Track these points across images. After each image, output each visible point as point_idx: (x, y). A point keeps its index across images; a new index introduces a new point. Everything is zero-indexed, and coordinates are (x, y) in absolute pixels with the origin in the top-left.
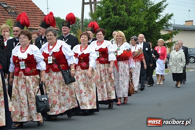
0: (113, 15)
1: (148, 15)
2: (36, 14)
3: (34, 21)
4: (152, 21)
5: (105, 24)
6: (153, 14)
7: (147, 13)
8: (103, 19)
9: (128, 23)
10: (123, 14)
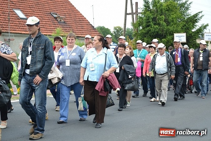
0: (153, 24)
1: (185, 25)
2: (83, 24)
3: (81, 30)
4: (189, 30)
5: (145, 33)
6: (190, 24)
7: (184, 23)
8: (143, 28)
9: (166, 32)
10: (163, 24)
